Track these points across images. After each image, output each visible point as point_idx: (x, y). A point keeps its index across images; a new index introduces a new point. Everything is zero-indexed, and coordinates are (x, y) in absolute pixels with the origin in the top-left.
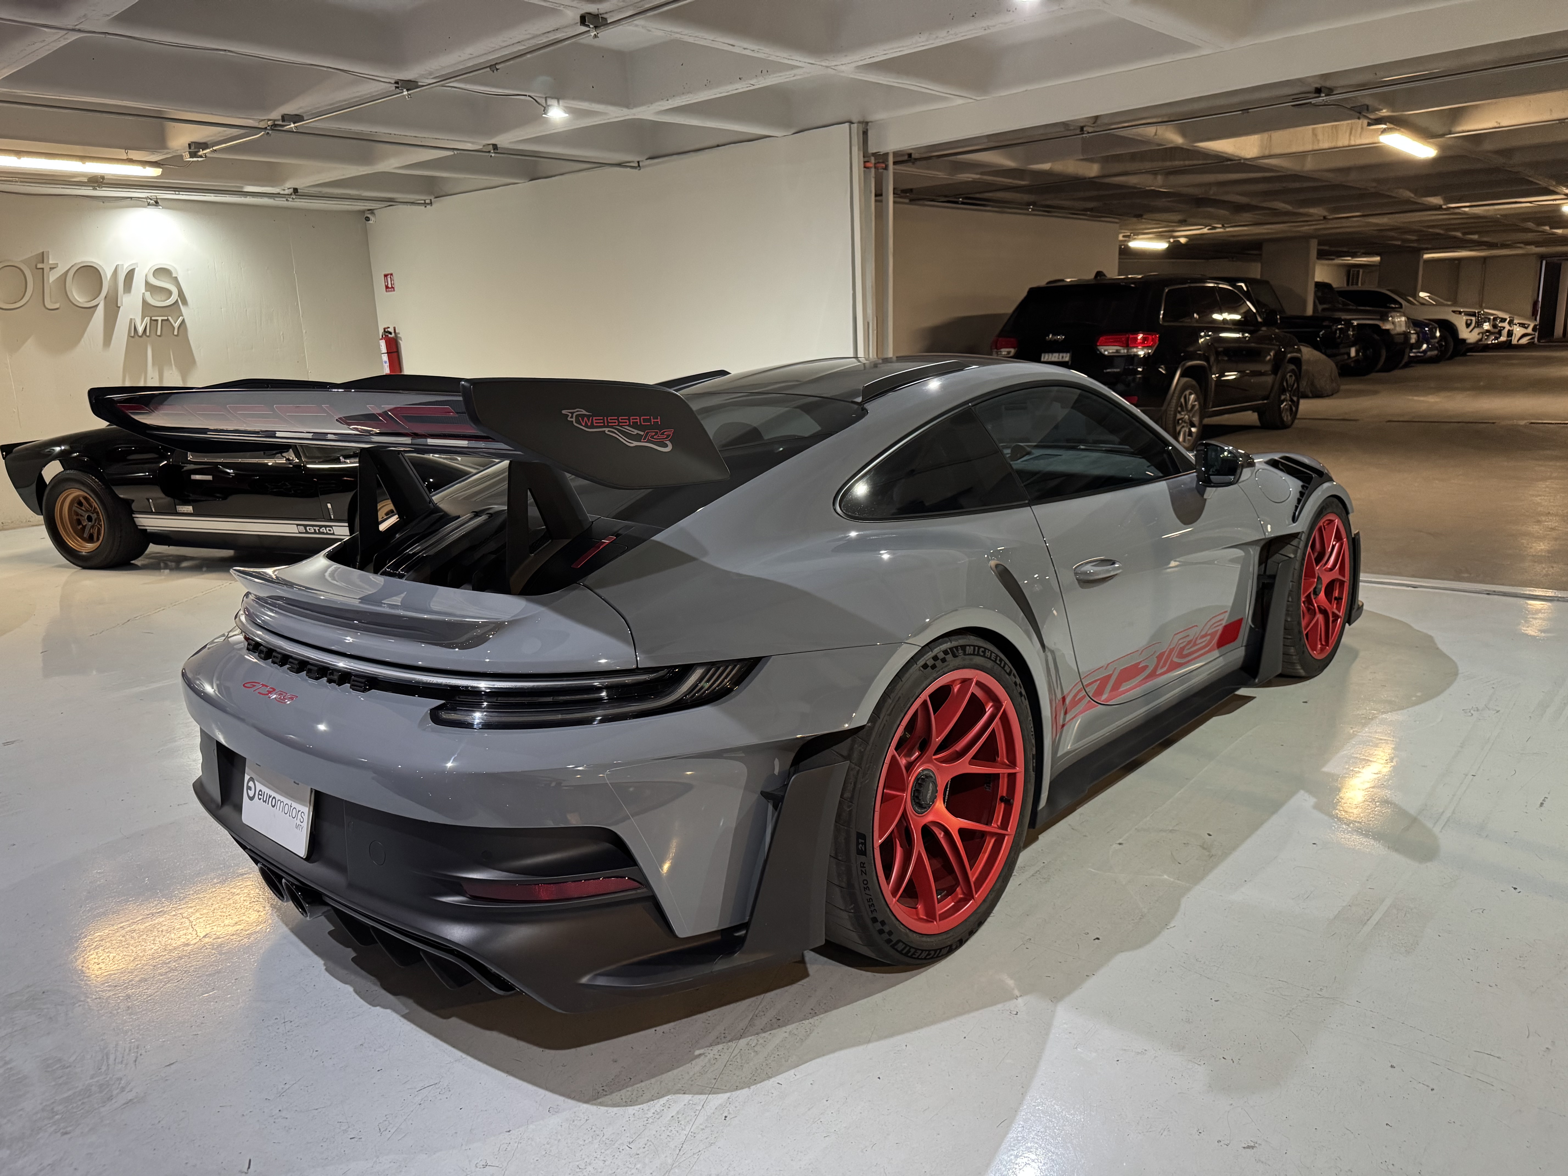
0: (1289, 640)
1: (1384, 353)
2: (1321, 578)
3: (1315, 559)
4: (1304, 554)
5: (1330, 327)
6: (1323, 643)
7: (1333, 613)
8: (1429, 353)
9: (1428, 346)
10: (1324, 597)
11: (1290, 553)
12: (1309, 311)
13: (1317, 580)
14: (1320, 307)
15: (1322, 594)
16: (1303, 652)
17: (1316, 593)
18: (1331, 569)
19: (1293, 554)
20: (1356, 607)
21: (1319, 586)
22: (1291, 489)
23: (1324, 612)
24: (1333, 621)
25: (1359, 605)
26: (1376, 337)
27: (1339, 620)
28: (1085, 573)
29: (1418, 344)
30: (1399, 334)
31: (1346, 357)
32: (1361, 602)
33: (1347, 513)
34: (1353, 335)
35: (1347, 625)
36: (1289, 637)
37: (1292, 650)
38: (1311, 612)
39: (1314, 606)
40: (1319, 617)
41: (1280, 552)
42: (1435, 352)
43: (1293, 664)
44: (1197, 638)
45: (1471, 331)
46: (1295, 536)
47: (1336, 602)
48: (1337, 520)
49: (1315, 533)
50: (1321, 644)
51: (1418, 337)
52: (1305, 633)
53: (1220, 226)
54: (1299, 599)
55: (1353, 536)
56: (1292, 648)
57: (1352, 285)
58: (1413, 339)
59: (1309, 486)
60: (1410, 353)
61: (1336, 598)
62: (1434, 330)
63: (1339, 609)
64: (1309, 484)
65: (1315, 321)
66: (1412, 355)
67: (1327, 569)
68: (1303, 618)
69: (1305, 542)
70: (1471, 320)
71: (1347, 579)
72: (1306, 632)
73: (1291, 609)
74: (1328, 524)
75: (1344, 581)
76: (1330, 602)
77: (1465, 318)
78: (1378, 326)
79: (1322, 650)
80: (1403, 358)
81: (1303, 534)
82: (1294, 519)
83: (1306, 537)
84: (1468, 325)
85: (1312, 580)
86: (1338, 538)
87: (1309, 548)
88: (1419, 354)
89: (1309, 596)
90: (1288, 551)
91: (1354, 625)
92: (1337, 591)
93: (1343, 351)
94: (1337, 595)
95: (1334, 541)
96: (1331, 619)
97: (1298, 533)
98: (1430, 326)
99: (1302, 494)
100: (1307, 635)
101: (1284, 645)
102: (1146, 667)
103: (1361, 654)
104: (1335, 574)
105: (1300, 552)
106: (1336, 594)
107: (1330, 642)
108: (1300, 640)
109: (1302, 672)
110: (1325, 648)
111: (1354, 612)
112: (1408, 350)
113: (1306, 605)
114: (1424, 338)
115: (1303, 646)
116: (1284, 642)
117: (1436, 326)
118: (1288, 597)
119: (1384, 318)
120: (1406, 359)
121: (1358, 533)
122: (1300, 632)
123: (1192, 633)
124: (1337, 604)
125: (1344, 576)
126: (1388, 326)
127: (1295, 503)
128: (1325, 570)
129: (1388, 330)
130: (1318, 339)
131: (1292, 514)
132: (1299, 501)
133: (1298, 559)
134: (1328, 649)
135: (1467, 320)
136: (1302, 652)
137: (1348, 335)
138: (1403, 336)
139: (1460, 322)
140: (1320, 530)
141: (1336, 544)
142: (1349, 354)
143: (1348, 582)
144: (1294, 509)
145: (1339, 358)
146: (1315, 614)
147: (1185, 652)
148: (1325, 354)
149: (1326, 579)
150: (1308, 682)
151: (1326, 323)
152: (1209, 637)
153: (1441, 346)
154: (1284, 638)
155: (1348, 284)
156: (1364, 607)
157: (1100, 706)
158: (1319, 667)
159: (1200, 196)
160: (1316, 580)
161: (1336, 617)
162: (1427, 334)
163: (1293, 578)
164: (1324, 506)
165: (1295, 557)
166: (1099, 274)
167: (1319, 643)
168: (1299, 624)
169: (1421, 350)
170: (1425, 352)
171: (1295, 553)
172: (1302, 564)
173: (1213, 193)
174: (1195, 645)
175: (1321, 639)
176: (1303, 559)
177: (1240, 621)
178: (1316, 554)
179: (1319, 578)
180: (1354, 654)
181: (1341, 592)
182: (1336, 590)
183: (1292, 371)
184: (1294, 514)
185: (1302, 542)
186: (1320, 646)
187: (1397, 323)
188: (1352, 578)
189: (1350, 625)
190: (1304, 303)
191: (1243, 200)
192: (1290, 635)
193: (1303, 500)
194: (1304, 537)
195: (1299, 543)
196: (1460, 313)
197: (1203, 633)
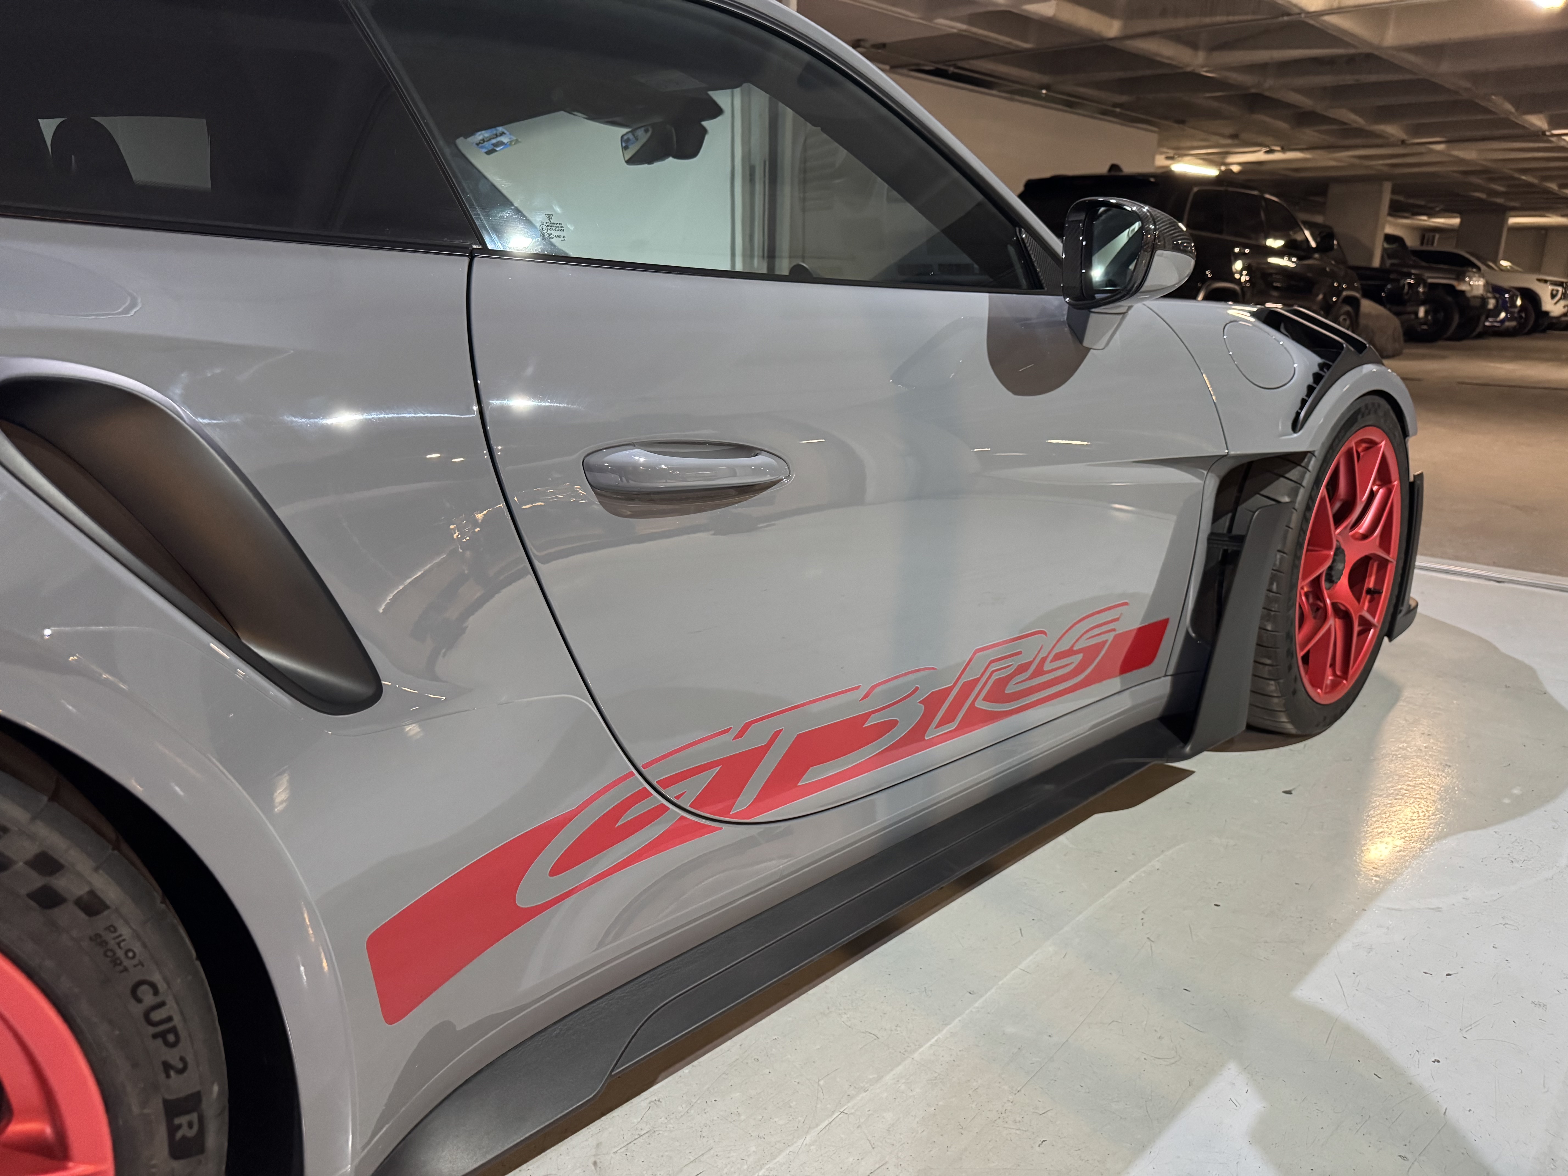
0: (1267, 668)
1: (1456, 318)
2: (1343, 551)
3: (1334, 516)
4: (1311, 498)
5: (1398, 281)
6: (1338, 673)
7: (1362, 618)
8: (1507, 324)
9: (1506, 315)
10: (1348, 587)
11: (1283, 495)
12: (1376, 263)
13: (1335, 554)
14: (1388, 262)
15: (1343, 582)
16: (1294, 692)
17: (1331, 578)
18: (1365, 537)
19: (1289, 496)
20: (1404, 609)
21: (1339, 566)
22: (1296, 365)
23: (1344, 615)
24: (1360, 633)
25: (1410, 606)
26: (1449, 299)
27: (1372, 631)
28: (620, 470)
29: (1496, 312)
30: (1475, 297)
31: (1413, 316)
32: (1414, 600)
33: (1405, 434)
34: (1424, 292)
35: (1386, 639)
36: (1268, 662)
37: (1272, 687)
38: (1320, 613)
39: (1324, 602)
40: (1333, 623)
41: (1263, 492)
42: (1513, 324)
43: (1272, 712)
44: (1044, 660)
45: (1556, 303)
46: (1295, 459)
47: (1368, 597)
48: (1383, 443)
49: (1339, 457)
50: (1334, 674)
51: (1497, 302)
52: (1300, 654)
53: (1278, 148)
54: (1293, 586)
55: (1412, 479)
56: (1272, 682)
57: (1427, 244)
58: (1491, 304)
59: (1334, 365)
60: (1485, 321)
61: (1369, 591)
62: (1515, 298)
63: (1372, 611)
64: (1333, 361)
65: (1382, 273)
66: (1487, 324)
67: (1357, 536)
68: (1300, 626)
69: (1314, 474)
70: (1557, 291)
71: (1392, 557)
72: (1303, 653)
73: (1275, 607)
74: (1367, 449)
75: (1387, 561)
76: (1358, 600)
77: (1550, 287)
78: (1452, 287)
79: (1335, 685)
80: (1477, 326)
81: (1314, 459)
82: (1296, 425)
83: (1319, 463)
84: (1553, 296)
85: (1325, 552)
86: (1384, 478)
87: (1323, 489)
88: (1496, 324)
89: (1316, 583)
90: (1280, 490)
91: (1400, 639)
92: (1373, 578)
93: (1409, 309)
94: (1371, 585)
95: (1374, 484)
96: (1356, 628)
97: (1304, 454)
98: (1511, 293)
99: (1317, 378)
100: (1306, 659)
101: (1254, 675)
102: (890, 725)
103: (1407, 693)
104: (1371, 546)
105: (1302, 494)
106: (1371, 583)
107: (1351, 672)
108: (1290, 668)
109: (1290, 728)
110: (1340, 683)
111: (1400, 617)
112: (1483, 318)
113: (1311, 600)
114: (1503, 305)
115: (1296, 679)
116: (1255, 668)
117: (1518, 293)
118: (1271, 584)
119: (1460, 277)
120: (1479, 329)
121: (1421, 475)
122: (1291, 653)
123: (1030, 651)
124: (1370, 601)
125: (1388, 552)
126: (1463, 287)
127: (1303, 393)
128: (1353, 536)
129: (1463, 292)
130: (1383, 294)
131: (1293, 415)
132: (1310, 389)
133: (1297, 506)
134: (1347, 685)
135: (1553, 290)
136: (1292, 692)
137: (1418, 292)
138: (1479, 300)
139: (1544, 292)
140: (1349, 454)
141: (1378, 490)
142: (1416, 313)
143: (1395, 563)
144: (1299, 405)
145: (1405, 317)
146: (1325, 618)
147: (1010, 689)
148: (1390, 310)
149: (1354, 553)
150: (1299, 746)
151: (1392, 276)
152: (1080, 657)
153: (1521, 317)
154: (1255, 662)
155: (1422, 244)
156: (1419, 610)
157: (725, 827)
158: (1325, 718)
159: (1253, 91)
160: (1332, 553)
161: (1366, 626)
162: (1506, 302)
163: (1284, 543)
164: (1359, 410)
165: (1293, 502)
166: (1114, 167)
167: (1329, 671)
168: (1290, 637)
169: (1498, 319)
170: (1502, 321)
171: (1294, 493)
172: (1305, 519)
173: (1270, 85)
174: (1039, 672)
175: (1333, 665)
176: (1309, 508)
177: (1164, 623)
178: (1338, 505)
179: (1339, 551)
180: (1393, 693)
181: (1380, 580)
182: (1371, 576)
183: (1347, 313)
184: (1298, 414)
185: (1308, 475)
186: (1330, 678)
187: (1475, 285)
188: (1403, 556)
189: (1391, 640)
190: (1371, 255)
191: (1305, 102)
192: (1269, 658)
193: (1318, 388)
194: (1313, 464)
195: (1302, 477)
196: (1546, 281)
197: (1064, 646)
